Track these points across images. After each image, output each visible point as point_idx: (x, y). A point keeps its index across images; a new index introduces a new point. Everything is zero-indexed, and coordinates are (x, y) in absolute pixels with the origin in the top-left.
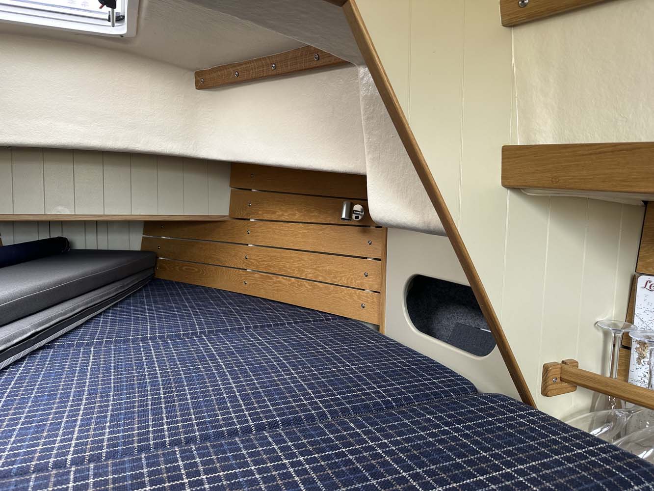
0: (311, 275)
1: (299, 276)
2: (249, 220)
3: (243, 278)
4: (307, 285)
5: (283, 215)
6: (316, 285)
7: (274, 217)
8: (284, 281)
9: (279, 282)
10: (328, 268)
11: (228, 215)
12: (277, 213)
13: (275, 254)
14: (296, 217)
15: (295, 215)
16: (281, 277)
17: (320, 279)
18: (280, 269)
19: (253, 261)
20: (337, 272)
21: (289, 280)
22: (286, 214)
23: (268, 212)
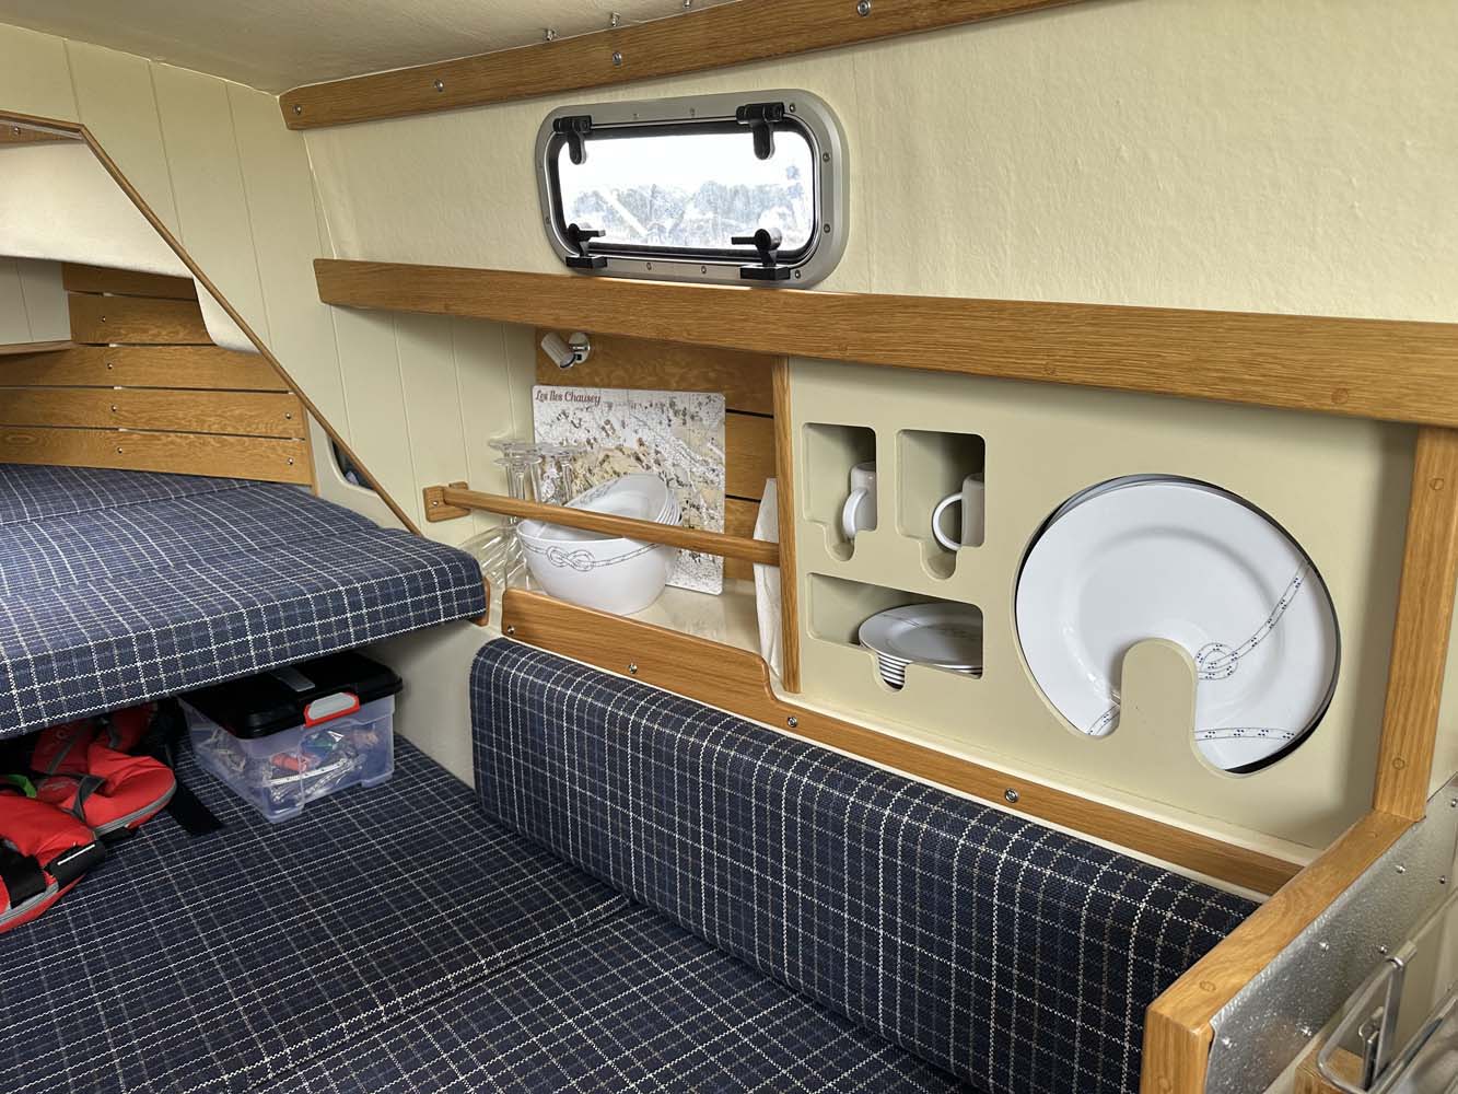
0: (216, 426)
1: (199, 430)
2: (108, 345)
3: (115, 443)
4: (213, 442)
5: (159, 334)
6: (226, 440)
7: (146, 339)
8: (178, 440)
9: (172, 443)
10: (237, 412)
11: (70, 338)
12: (151, 332)
13: (159, 399)
14: (181, 335)
15: (177, 333)
16: (172, 434)
17: (230, 430)
18: (170, 421)
19: (126, 414)
20: (251, 416)
21: (186, 438)
22: (164, 333)
23: (135, 331)
